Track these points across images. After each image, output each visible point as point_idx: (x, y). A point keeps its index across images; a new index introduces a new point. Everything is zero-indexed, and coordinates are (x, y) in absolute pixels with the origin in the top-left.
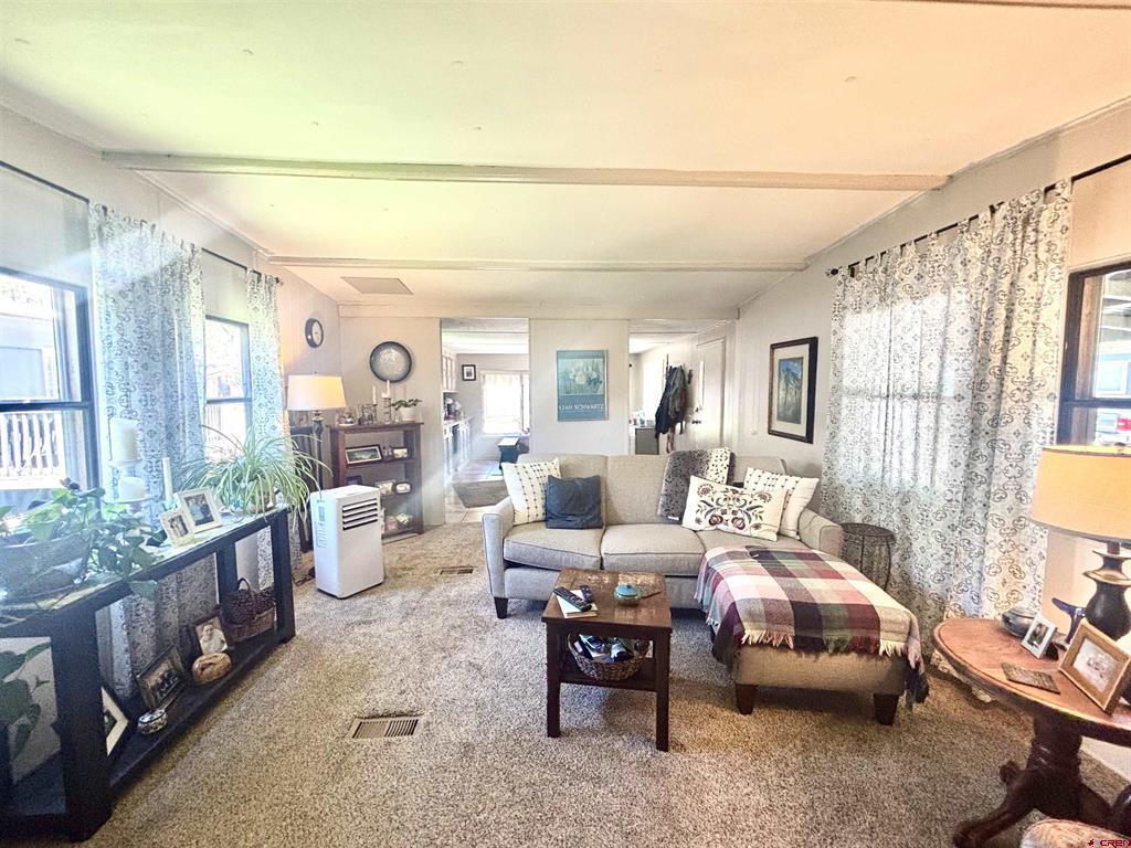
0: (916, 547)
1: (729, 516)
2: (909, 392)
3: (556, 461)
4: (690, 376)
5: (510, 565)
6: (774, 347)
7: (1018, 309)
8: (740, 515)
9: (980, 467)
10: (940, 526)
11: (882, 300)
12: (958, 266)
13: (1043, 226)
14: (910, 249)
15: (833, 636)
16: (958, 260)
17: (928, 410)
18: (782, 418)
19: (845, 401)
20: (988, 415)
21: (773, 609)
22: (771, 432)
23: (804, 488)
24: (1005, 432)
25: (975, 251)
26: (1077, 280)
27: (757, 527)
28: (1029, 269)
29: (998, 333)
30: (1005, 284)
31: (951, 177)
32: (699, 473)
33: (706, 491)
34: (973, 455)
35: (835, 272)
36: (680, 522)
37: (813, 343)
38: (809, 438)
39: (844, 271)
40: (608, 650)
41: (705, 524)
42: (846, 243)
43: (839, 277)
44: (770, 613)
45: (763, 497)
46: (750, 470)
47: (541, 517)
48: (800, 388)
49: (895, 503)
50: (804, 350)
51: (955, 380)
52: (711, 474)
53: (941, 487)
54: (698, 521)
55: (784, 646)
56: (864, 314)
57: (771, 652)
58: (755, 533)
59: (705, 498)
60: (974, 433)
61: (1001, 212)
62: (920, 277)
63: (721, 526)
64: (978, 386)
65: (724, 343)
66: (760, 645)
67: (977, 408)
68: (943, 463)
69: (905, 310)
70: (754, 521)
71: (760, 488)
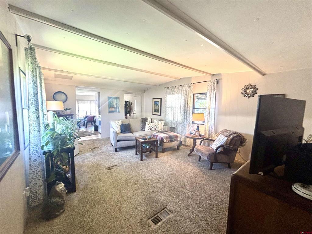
0: (178, 129)
1: (153, 128)
2: (176, 107)
3: (120, 121)
4: (132, 103)
5: (118, 141)
6: (153, 99)
7: (189, 97)
8: (155, 127)
9: (185, 117)
10: (181, 125)
11: (173, 94)
12: (182, 91)
13: (191, 88)
14: (177, 87)
15: (174, 139)
16: (182, 90)
17: (179, 109)
18: (155, 111)
19: (167, 108)
20: (186, 110)
21: (167, 137)
22: (153, 114)
23: (163, 122)
24: (188, 112)
25: (184, 90)
26: (194, 94)
27: (158, 129)
28: (189, 93)
29: (187, 100)
30: (187, 94)
31: (181, 78)
32: (147, 121)
33: (149, 124)
34: (185, 115)
35: (165, 88)
36: (145, 130)
37: (161, 99)
38: (161, 115)
39: (167, 88)
40: (147, 147)
41: (149, 130)
42: (166, 83)
43: (166, 89)
44: (167, 138)
45: (158, 124)
46: (154, 120)
47: (120, 132)
48: (159, 106)
49: (175, 123)
50: (159, 100)
51: (183, 105)
52: (149, 121)
53: (181, 120)
54: (148, 129)
55: (168, 142)
56: (170, 95)
57: (167, 143)
58: (158, 130)
59: (149, 125)
60: (185, 113)
61: (187, 85)
62: (178, 91)
63: (152, 130)
64: (185, 107)
65: (141, 97)
66: (166, 142)
67: (185, 109)
68: (181, 116)
69: (176, 95)
70: (157, 128)
71: (156, 123)
